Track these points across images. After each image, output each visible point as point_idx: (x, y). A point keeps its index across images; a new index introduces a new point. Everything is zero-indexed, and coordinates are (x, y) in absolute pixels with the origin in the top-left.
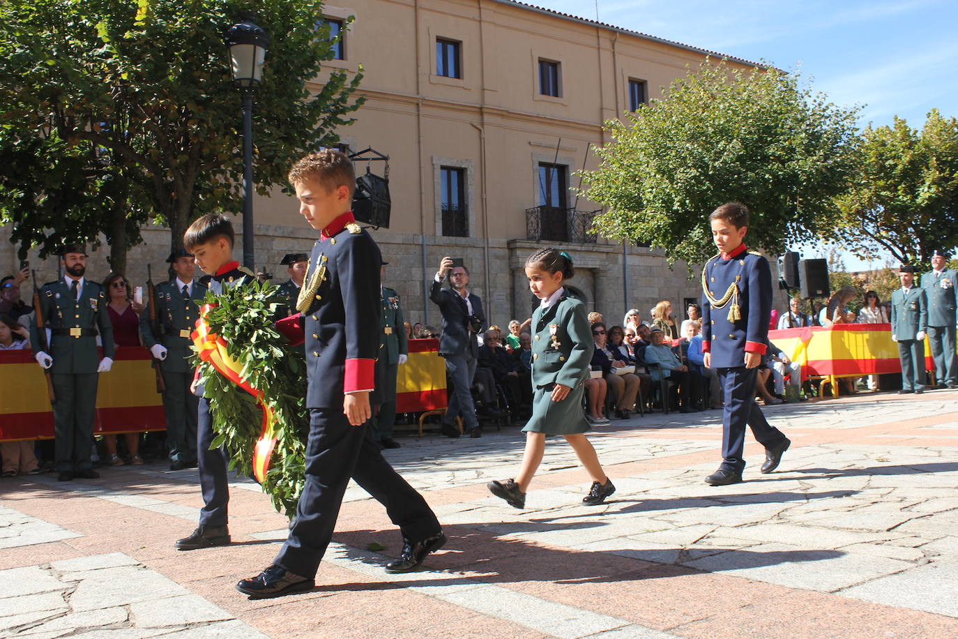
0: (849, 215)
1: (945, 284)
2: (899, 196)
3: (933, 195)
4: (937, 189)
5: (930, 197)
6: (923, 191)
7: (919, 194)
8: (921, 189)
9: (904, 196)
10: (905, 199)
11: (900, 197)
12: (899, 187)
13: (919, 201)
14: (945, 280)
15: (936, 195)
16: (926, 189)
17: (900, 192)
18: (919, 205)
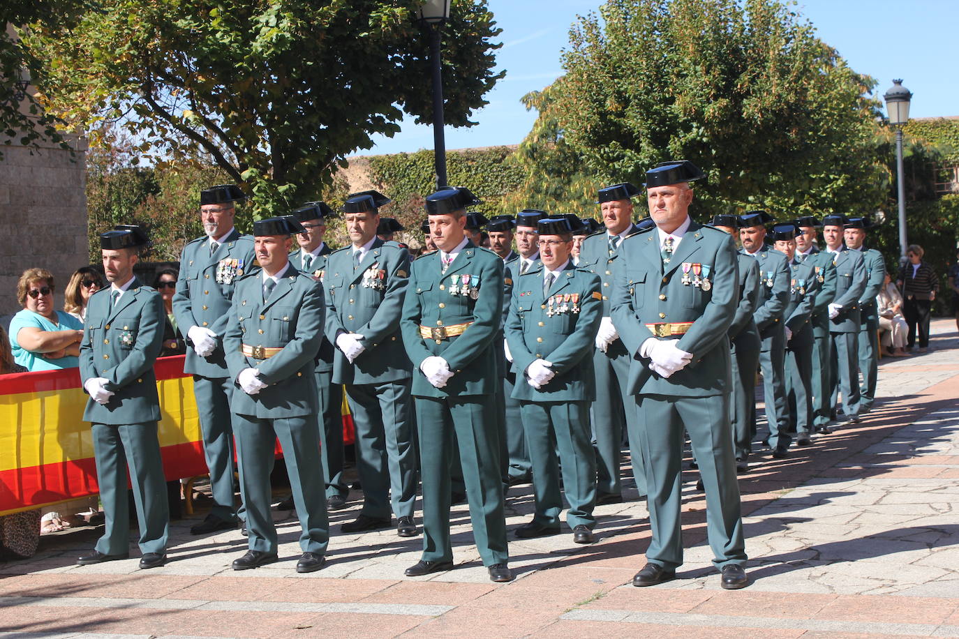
0: (111, 67)
1: (226, 272)
2: (214, 32)
3: (288, 35)
4: (293, 22)
5: (281, 39)
6: (267, 23)
7: (258, 32)
8: (263, 19)
9: (225, 32)
10: (226, 41)
11: (218, 35)
12: (213, 12)
13: (257, 46)
14: (229, 260)
15: (293, 35)
16: (273, 21)
17: (214, 23)
18: (257, 58)
